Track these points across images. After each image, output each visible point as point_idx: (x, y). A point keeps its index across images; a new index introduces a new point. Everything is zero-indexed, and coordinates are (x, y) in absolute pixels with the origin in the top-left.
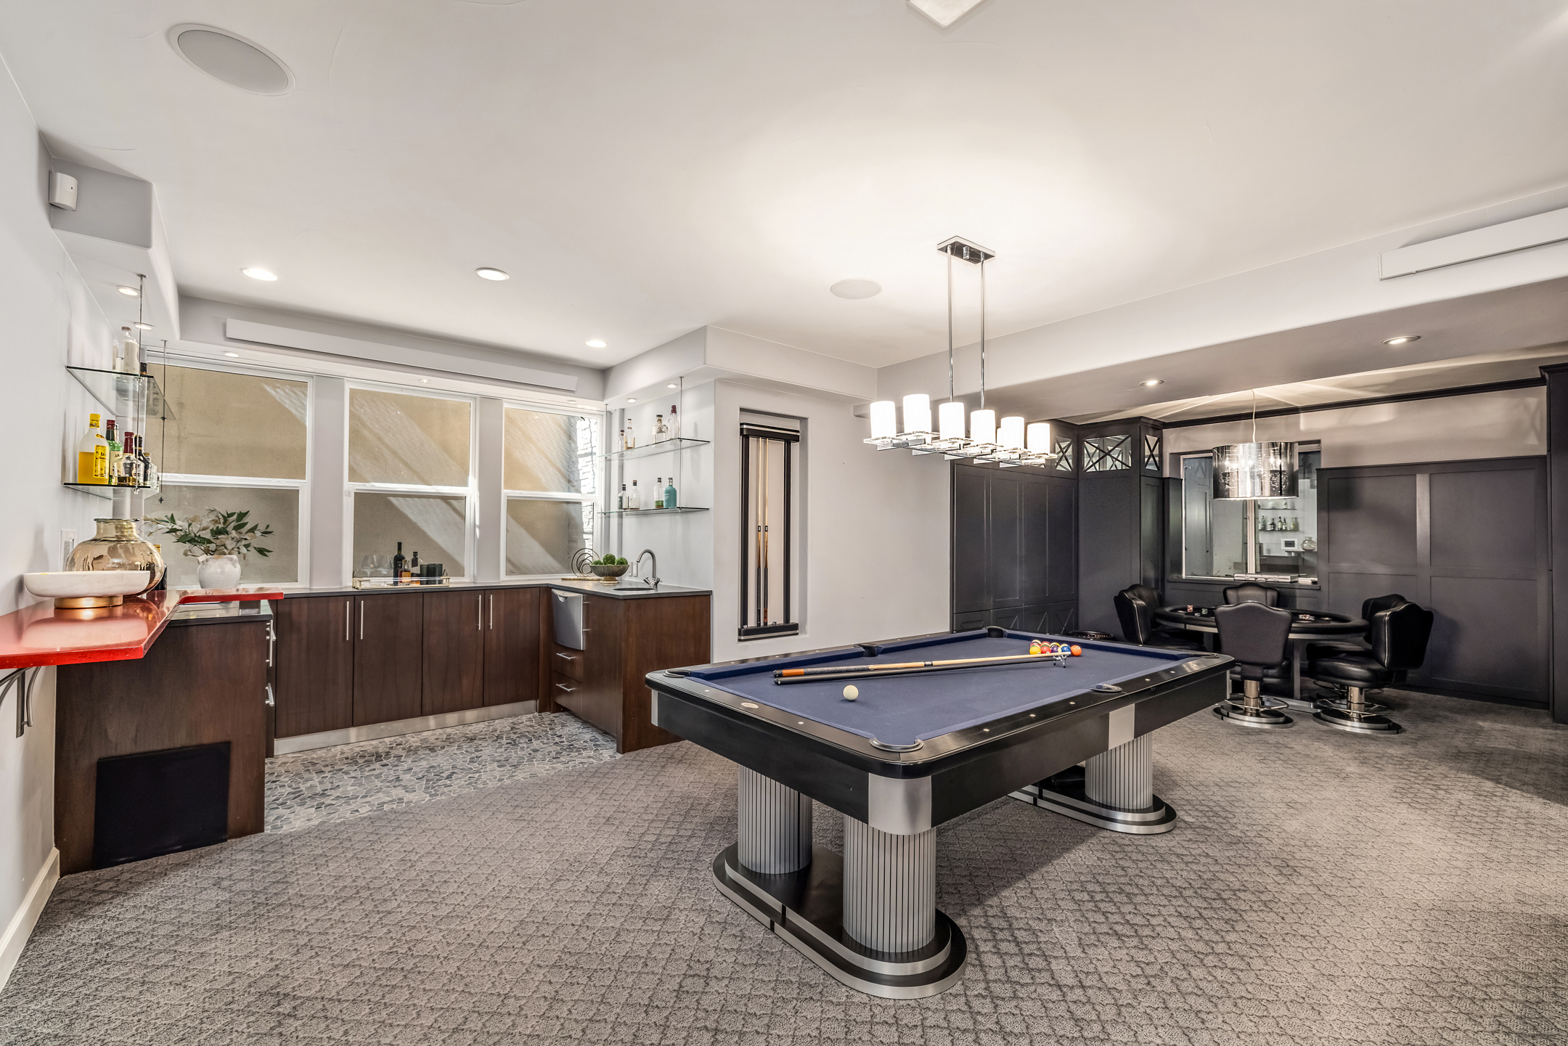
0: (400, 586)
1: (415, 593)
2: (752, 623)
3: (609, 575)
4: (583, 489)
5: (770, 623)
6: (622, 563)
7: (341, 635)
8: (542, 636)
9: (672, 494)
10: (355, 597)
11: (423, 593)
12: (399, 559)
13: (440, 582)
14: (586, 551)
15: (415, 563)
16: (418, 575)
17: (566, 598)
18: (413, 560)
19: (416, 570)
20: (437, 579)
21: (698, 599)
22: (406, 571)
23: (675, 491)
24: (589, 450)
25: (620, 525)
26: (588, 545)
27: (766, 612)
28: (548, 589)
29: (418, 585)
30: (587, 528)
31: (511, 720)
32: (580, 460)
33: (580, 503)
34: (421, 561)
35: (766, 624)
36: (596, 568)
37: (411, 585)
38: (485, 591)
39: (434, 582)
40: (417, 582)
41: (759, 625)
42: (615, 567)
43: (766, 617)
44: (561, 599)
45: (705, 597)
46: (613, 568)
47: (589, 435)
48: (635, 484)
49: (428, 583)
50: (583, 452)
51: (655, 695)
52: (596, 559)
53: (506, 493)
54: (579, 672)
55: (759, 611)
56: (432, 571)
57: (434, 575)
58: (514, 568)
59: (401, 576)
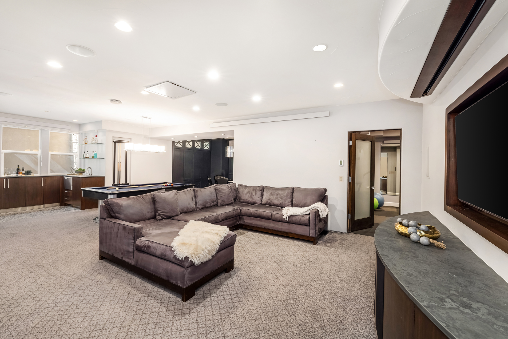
0: (19, 176)
1: (24, 177)
2: (116, 183)
3: (80, 173)
4: (74, 152)
5: (121, 183)
6: (84, 170)
7: (2, 187)
8: (61, 188)
9: (96, 155)
10: (7, 178)
11: (26, 177)
12: (18, 169)
13: (31, 175)
14: (75, 167)
15: (23, 170)
16: (24, 173)
17: (67, 178)
18: (22, 170)
19: (24, 172)
20: (30, 174)
21: (101, 178)
22: (20, 172)
23: (97, 154)
24: (76, 141)
25: (84, 161)
26: (75, 166)
27: (120, 181)
28: (62, 177)
29: (24, 176)
30: (75, 161)
31: (52, 207)
32: (73, 143)
33: (73, 156)
34: (25, 170)
35: (120, 183)
36: (77, 172)
37: (22, 176)
38: (44, 177)
39: (29, 175)
40: (24, 175)
41: (118, 183)
42: (82, 171)
43: (120, 182)
44: (66, 179)
45: (103, 178)
46: (81, 172)
47: (75, 137)
48: (88, 152)
49: (27, 175)
50: (75, 142)
51: (83, 191)
52: (77, 169)
53: (50, 153)
54: (71, 195)
55: (118, 181)
56: (28, 172)
57: (29, 173)
58: (52, 171)
59: (19, 173)
